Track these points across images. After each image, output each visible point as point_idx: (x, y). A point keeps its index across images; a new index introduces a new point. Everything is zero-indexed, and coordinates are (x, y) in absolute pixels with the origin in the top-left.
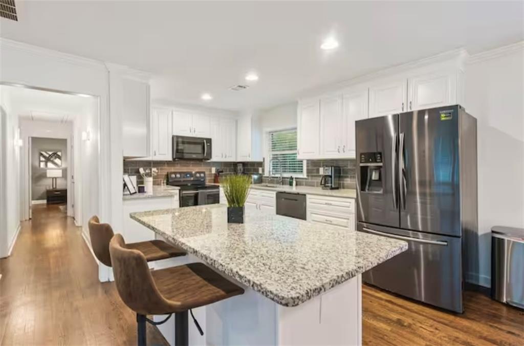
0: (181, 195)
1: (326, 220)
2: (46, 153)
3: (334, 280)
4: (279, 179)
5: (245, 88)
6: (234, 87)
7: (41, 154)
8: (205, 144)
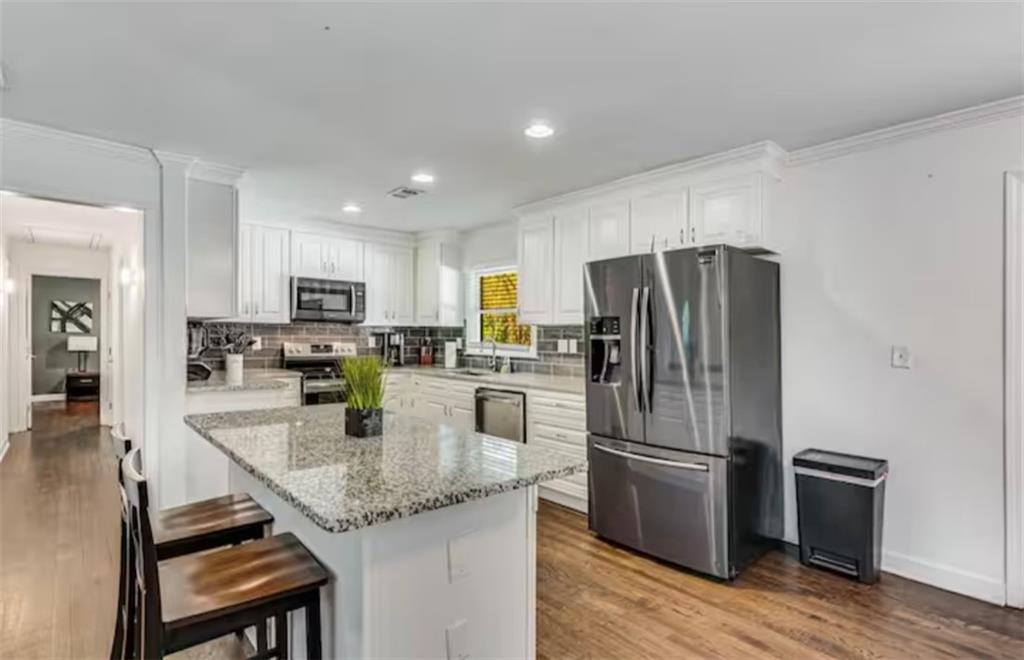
0: (305, 391)
1: (558, 435)
2: (63, 303)
3: (420, 504)
4: (489, 360)
5: (415, 193)
6: (396, 193)
7: (54, 306)
8: (353, 294)
